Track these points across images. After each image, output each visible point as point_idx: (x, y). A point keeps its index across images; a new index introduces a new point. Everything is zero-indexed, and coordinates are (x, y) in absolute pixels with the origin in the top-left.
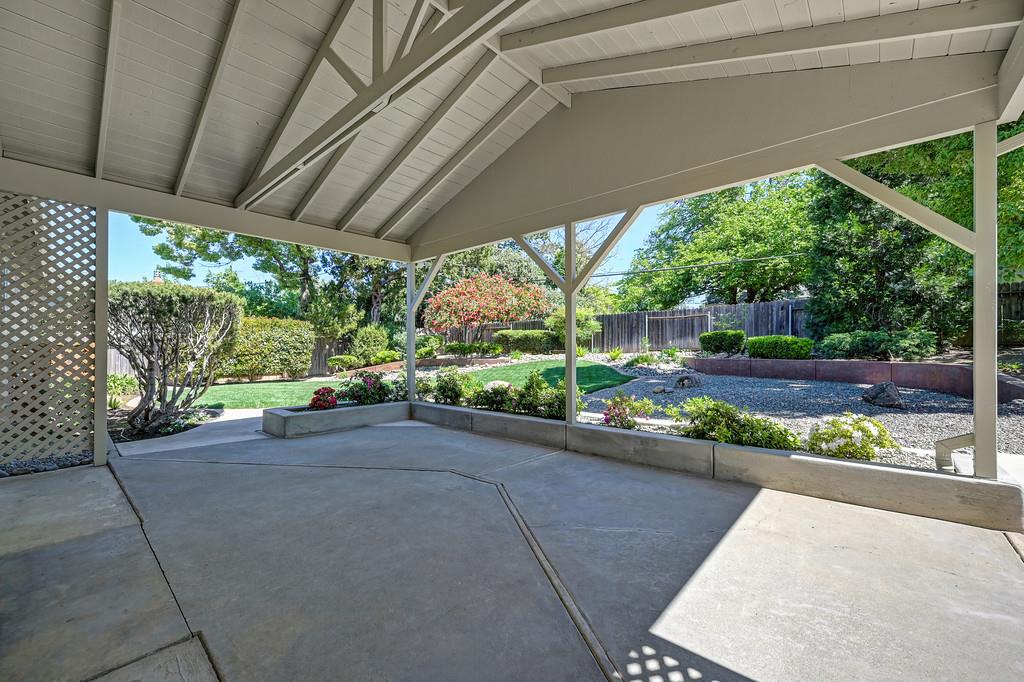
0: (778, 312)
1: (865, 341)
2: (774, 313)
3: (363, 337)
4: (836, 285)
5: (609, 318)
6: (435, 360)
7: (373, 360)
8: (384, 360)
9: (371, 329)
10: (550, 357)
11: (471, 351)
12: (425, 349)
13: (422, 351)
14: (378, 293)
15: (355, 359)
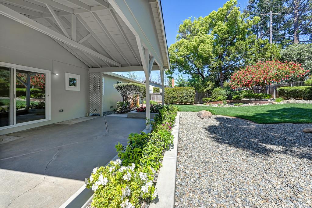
3: (215, 92)
6: (238, 101)
7: (216, 100)
8: (220, 100)
9: (218, 89)
10: (302, 101)
11: (255, 97)
12: (236, 96)
13: (235, 97)
14: (222, 76)
15: (211, 99)
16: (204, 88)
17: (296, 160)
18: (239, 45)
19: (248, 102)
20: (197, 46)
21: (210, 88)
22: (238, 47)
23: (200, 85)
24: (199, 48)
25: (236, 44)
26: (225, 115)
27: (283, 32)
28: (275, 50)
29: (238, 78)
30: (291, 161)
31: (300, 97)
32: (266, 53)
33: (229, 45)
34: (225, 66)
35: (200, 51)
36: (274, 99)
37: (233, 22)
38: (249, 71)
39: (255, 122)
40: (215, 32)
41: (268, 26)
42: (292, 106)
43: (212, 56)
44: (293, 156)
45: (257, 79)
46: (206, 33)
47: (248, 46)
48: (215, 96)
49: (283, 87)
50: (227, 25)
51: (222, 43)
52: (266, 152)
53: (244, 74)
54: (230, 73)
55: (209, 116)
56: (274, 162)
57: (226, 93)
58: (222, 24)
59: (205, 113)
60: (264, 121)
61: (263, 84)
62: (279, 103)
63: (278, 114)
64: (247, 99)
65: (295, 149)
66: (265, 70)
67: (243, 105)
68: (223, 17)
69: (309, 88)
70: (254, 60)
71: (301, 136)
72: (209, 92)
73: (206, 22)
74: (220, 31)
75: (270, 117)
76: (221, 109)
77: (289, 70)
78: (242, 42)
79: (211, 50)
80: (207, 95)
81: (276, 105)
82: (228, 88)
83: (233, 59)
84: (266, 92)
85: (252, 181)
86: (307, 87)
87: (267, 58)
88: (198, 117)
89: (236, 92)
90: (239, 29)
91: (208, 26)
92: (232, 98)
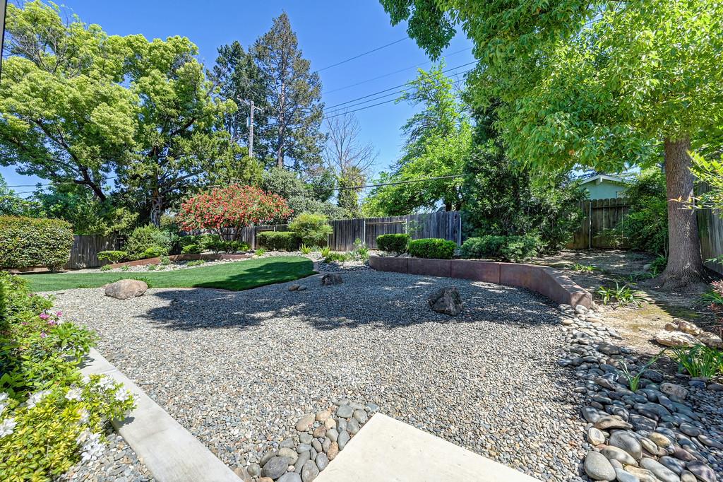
0: (452, 221)
1: (489, 243)
2: (450, 220)
3: (137, 236)
4: (474, 196)
5: (340, 222)
6: (194, 255)
7: (142, 255)
8: (152, 255)
9: (147, 229)
10: (285, 253)
11: (225, 248)
12: (190, 246)
13: (187, 248)
14: (157, 200)
15: (126, 253)
16: (104, 225)
17: (285, 320)
18: (200, 143)
19: (213, 258)
20: (84, 103)
21: (124, 225)
22: (198, 145)
23: (91, 215)
24: (95, 113)
25: (195, 137)
26: (173, 286)
27: (265, 142)
28: (256, 170)
29: (196, 209)
30: (282, 322)
31: (283, 248)
32: (245, 171)
33: (177, 132)
34: (165, 177)
35: (98, 122)
36: (253, 252)
37: (188, 89)
38: (217, 199)
39: (231, 290)
40: (144, 91)
41: (248, 126)
42: (276, 261)
43: (132, 146)
44: (282, 317)
45: (230, 215)
46: (116, 80)
47: (216, 150)
48: (139, 247)
49: (263, 231)
50: (175, 88)
51: (162, 124)
52: (256, 322)
53: (208, 201)
54: (179, 197)
55: (140, 292)
56: (267, 329)
57: (168, 239)
58: (162, 80)
59: (130, 285)
60: (244, 287)
61: (240, 225)
62: (260, 257)
63: (261, 274)
64: (211, 252)
65: (283, 310)
66: (242, 200)
67: (206, 264)
68: (166, 64)
69: (292, 235)
70: (225, 179)
71: (287, 296)
72: (119, 236)
73: (115, 52)
74: (157, 93)
75: (250, 279)
76: (159, 275)
77: (272, 205)
78: (206, 138)
79: (132, 130)
80: (111, 242)
81: (256, 260)
82: (172, 227)
83: (187, 165)
84: (242, 240)
85: (249, 352)
86: (291, 233)
87: (245, 180)
88: (109, 298)
89: (190, 238)
90: (200, 108)
91: (122, 65)
92: (182, 249)
